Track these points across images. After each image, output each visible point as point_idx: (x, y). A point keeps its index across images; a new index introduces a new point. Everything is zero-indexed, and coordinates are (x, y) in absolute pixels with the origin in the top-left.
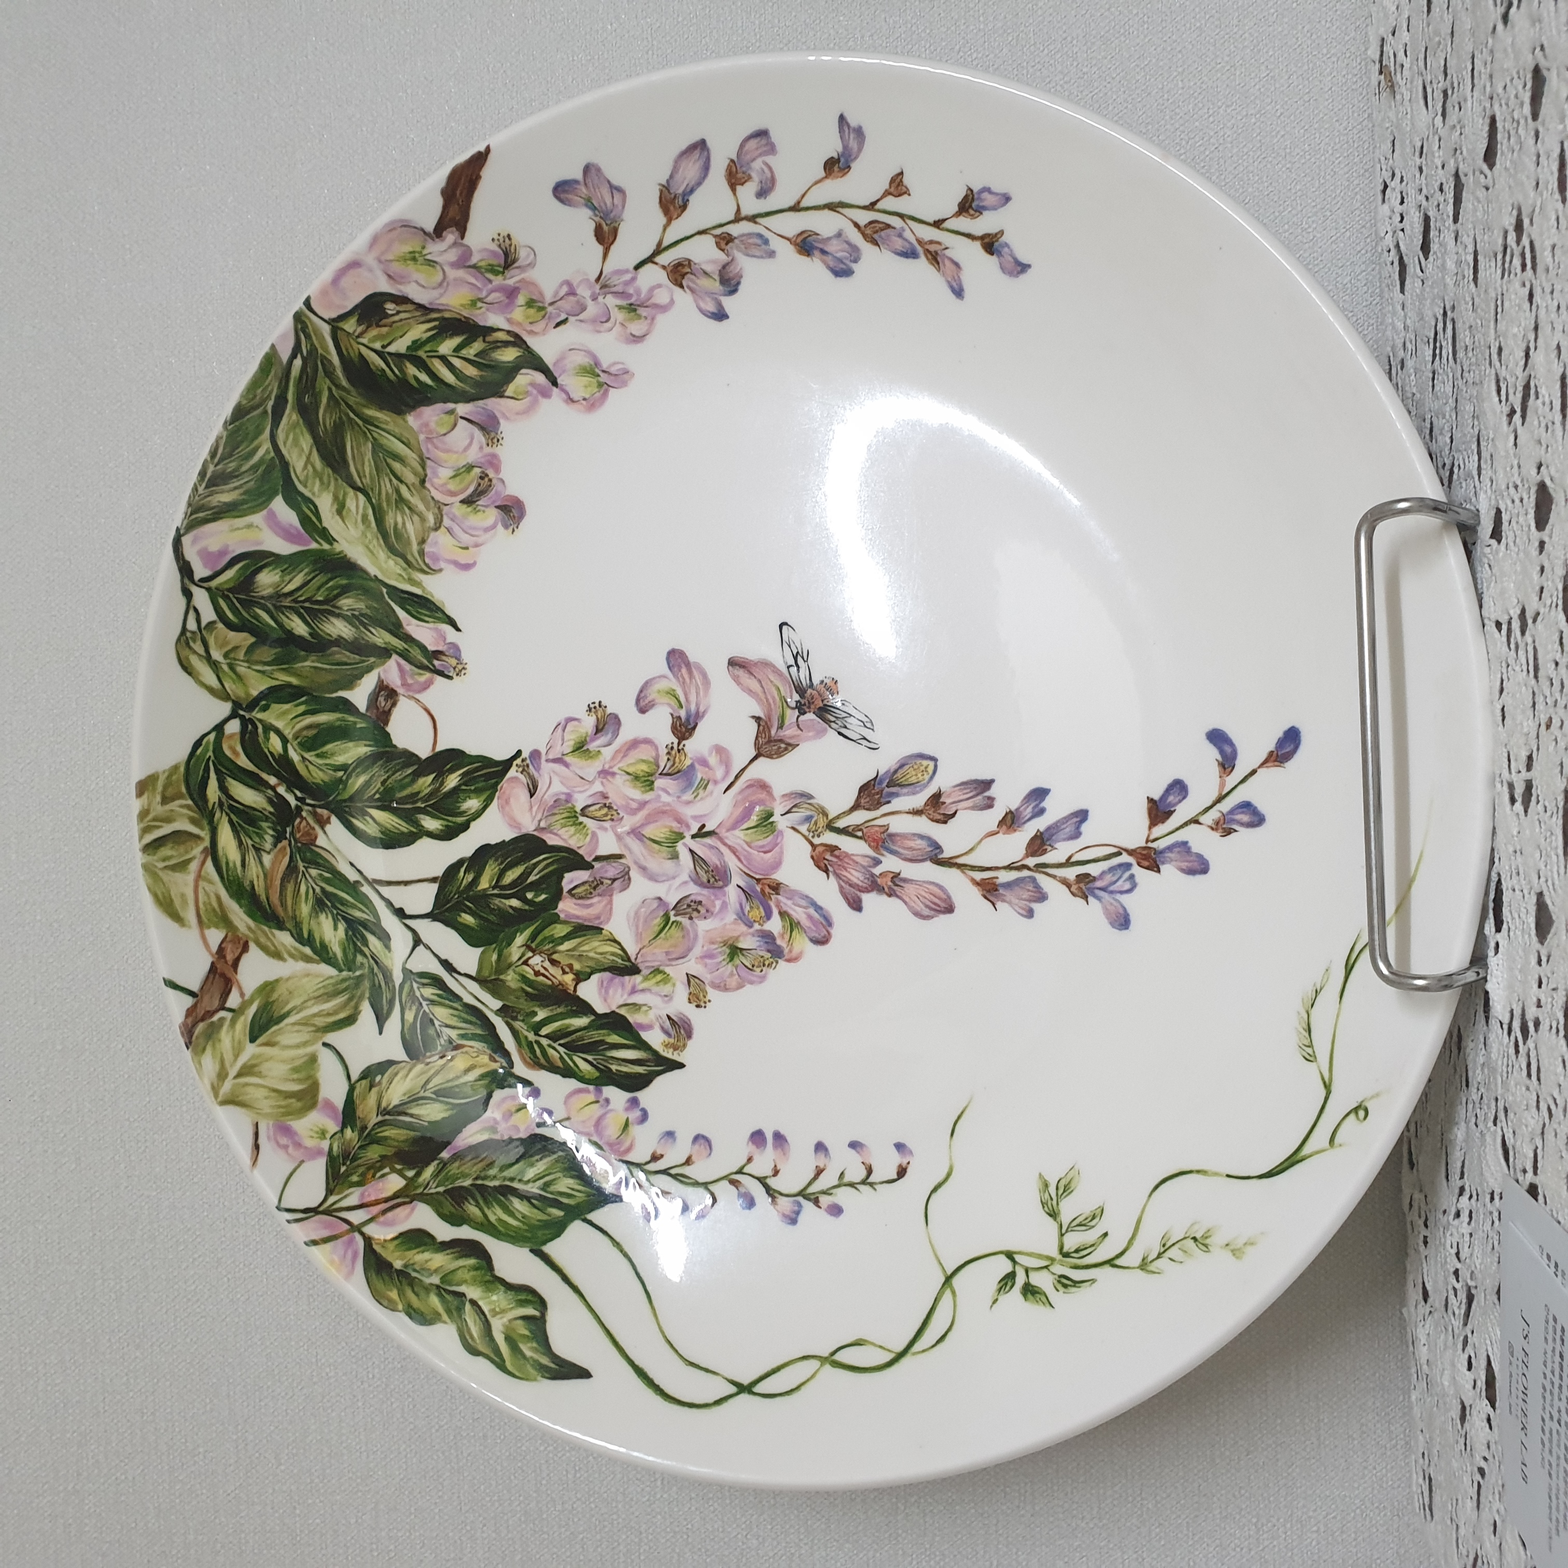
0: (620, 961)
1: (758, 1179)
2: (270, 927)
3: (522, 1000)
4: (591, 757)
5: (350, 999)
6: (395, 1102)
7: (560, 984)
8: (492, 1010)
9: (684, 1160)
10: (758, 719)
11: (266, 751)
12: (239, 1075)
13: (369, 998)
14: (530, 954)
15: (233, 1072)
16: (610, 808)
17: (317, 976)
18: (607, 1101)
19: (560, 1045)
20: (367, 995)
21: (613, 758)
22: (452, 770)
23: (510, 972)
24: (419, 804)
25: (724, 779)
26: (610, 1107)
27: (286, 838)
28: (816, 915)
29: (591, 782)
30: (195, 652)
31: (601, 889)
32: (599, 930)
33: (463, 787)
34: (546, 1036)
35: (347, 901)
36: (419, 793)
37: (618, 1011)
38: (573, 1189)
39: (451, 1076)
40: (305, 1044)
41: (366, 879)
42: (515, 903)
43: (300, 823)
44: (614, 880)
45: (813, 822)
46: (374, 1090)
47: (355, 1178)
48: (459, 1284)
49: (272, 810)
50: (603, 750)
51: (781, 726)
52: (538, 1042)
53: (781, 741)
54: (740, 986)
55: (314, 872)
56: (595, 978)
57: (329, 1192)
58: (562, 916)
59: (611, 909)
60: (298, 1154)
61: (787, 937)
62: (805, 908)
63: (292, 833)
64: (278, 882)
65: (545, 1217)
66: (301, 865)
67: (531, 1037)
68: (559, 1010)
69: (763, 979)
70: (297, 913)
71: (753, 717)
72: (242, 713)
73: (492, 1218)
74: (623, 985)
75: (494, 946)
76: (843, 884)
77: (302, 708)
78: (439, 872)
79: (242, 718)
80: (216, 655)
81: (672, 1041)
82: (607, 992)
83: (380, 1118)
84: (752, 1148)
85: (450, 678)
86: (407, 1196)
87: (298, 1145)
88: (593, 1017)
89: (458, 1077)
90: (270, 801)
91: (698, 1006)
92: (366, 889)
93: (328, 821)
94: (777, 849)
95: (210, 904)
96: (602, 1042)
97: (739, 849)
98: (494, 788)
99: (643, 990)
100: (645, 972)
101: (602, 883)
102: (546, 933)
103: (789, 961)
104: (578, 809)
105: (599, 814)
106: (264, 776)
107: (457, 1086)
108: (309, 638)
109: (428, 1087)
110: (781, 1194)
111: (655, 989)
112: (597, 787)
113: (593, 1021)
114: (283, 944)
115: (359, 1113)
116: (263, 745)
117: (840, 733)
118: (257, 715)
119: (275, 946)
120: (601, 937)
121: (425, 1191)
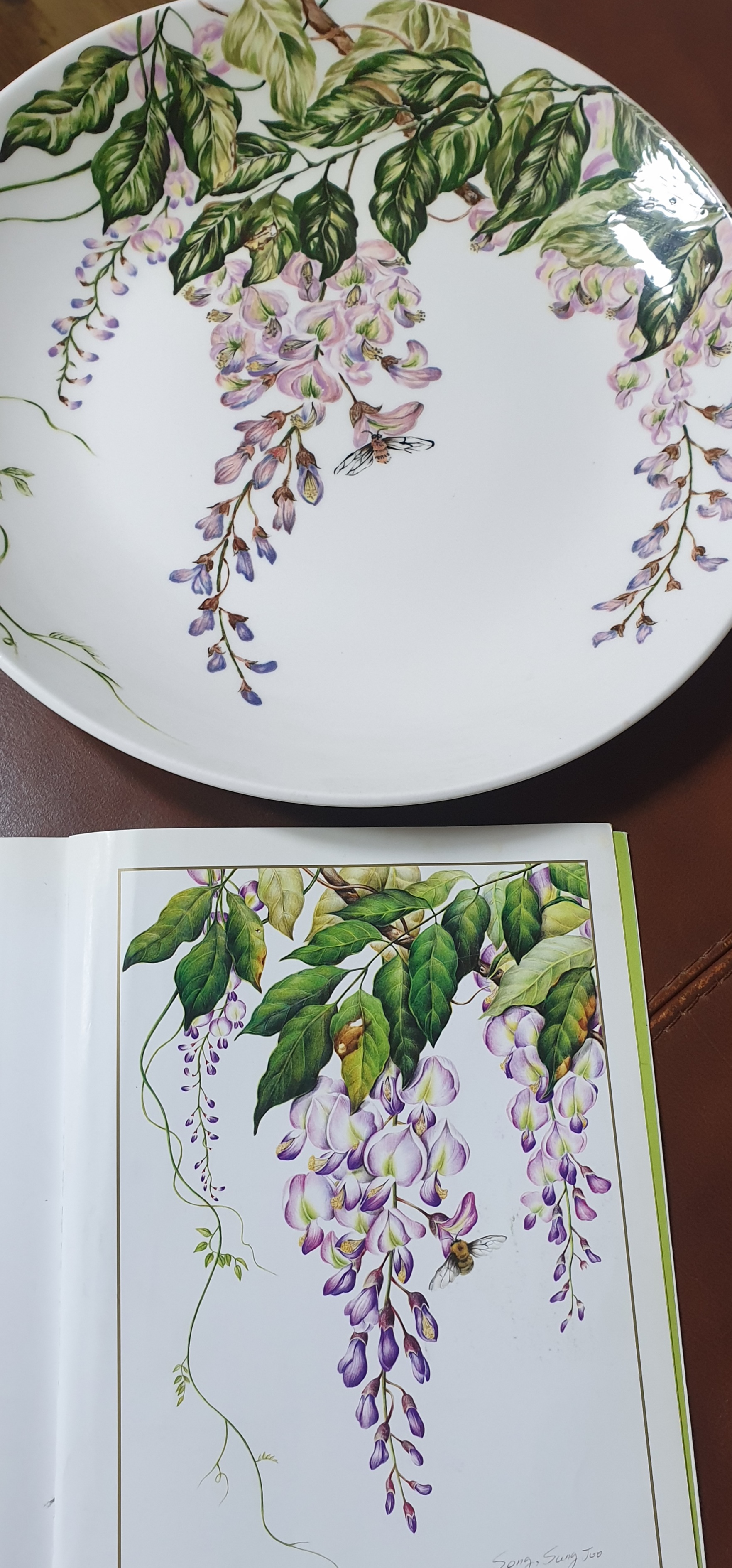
0: (255, 277)
1: (88, 315)
2: (350, 73)
3: (251, 214)
4: (391, 303)
5: (288, 109)
6: (213, 114)
7: (253, 239)
8: (251, 195)
9: (116, 276)
10: (379, 409)
11: (463, 109)
12: (261, 17)
13: (285, 122)
14: (279, 228)
15: (265, 13)
16: (354, 303)
17: (310, 93)
18: (169, 243)
19: (214, 228)
20: (287, 121)
21: (386, 316)
22: (413, 221)
23: (272, 213)
24: (398, 196)
25: (348, 376)
26: (165, 244)
27: (404, 104)
28: (241, 401)
29: (375, 298)
30: (538, 81)
31: (305, 281)
32: (279, 272)
33: (399, 224)
34: (223, 221)
35: (351, 130)
36: (406, 197)
37: (223, 267)
38: (121, 203)
39: (218, 155)
40: (268, 69)
41: (362, 147)
42: (315, 229)
43: (410, 117)
44: (307, 291)
45: (301, 419)
46: (225, 103)
47: (173, 67)
48: (84, 106)
49: (425, 101)
50: (393, 312)
51: (369, 421)
52: (221, 215)
53: (360, 418)
54: (212, 342)
55: (377, 115)
56: (250, 260)
57: (169, 47)
58: (296, 254)
59: (290, 283)
60: (199, 36)
61: (234, 380)
62: (249, 396)
63: (405, 109)
64: (378, 89)
65: (109, 178)
66: (383, 108)
67: (226, 213)
68: (237, 234)
69: (213, 357)
70: (354, 95)
71: (381, 407)
72: (492, 101)
73: (119, 145)
74: (238, 275)
75: (292, 209)
76: (255, 424)
77: (482, 142)
78: (351, 193)
79: (488, 101)
80: (533, 96)
81: (193, 292)
82: (238, 264)
83: (206, 100)
84: (109, 318)
85: (472, 240)
86: (150, 96)
87: (205, 38)
88: (225, 251)
89: (216, 159)
90: (430, 102)
91: (209, 314)
92: (355, 145)
93: (406, 135)
94: (292, 393)
95: (377, 38)
96: (207, 252)
97: (301, 370)
98: (393, 241)
99: (231, 285)
100: (242, 290)
101: (308, 283)
102: (289, 242)
103: (218, 376)
104: (361, 285)
105: (353, 296)
106: (447, 103)
107: (211, 157)
108: (525, 160)
109: (216, 138)
110: (74, 325)
111: (229, 293)
112: (370, 300)
113: (223, 251)
114: (336, 79)
115: (213, 87)
116: (467, 108)
117: (352, 454)
118: (488, 111)
119: (337, 72)
120: (274, 271)
121: (150, 110)
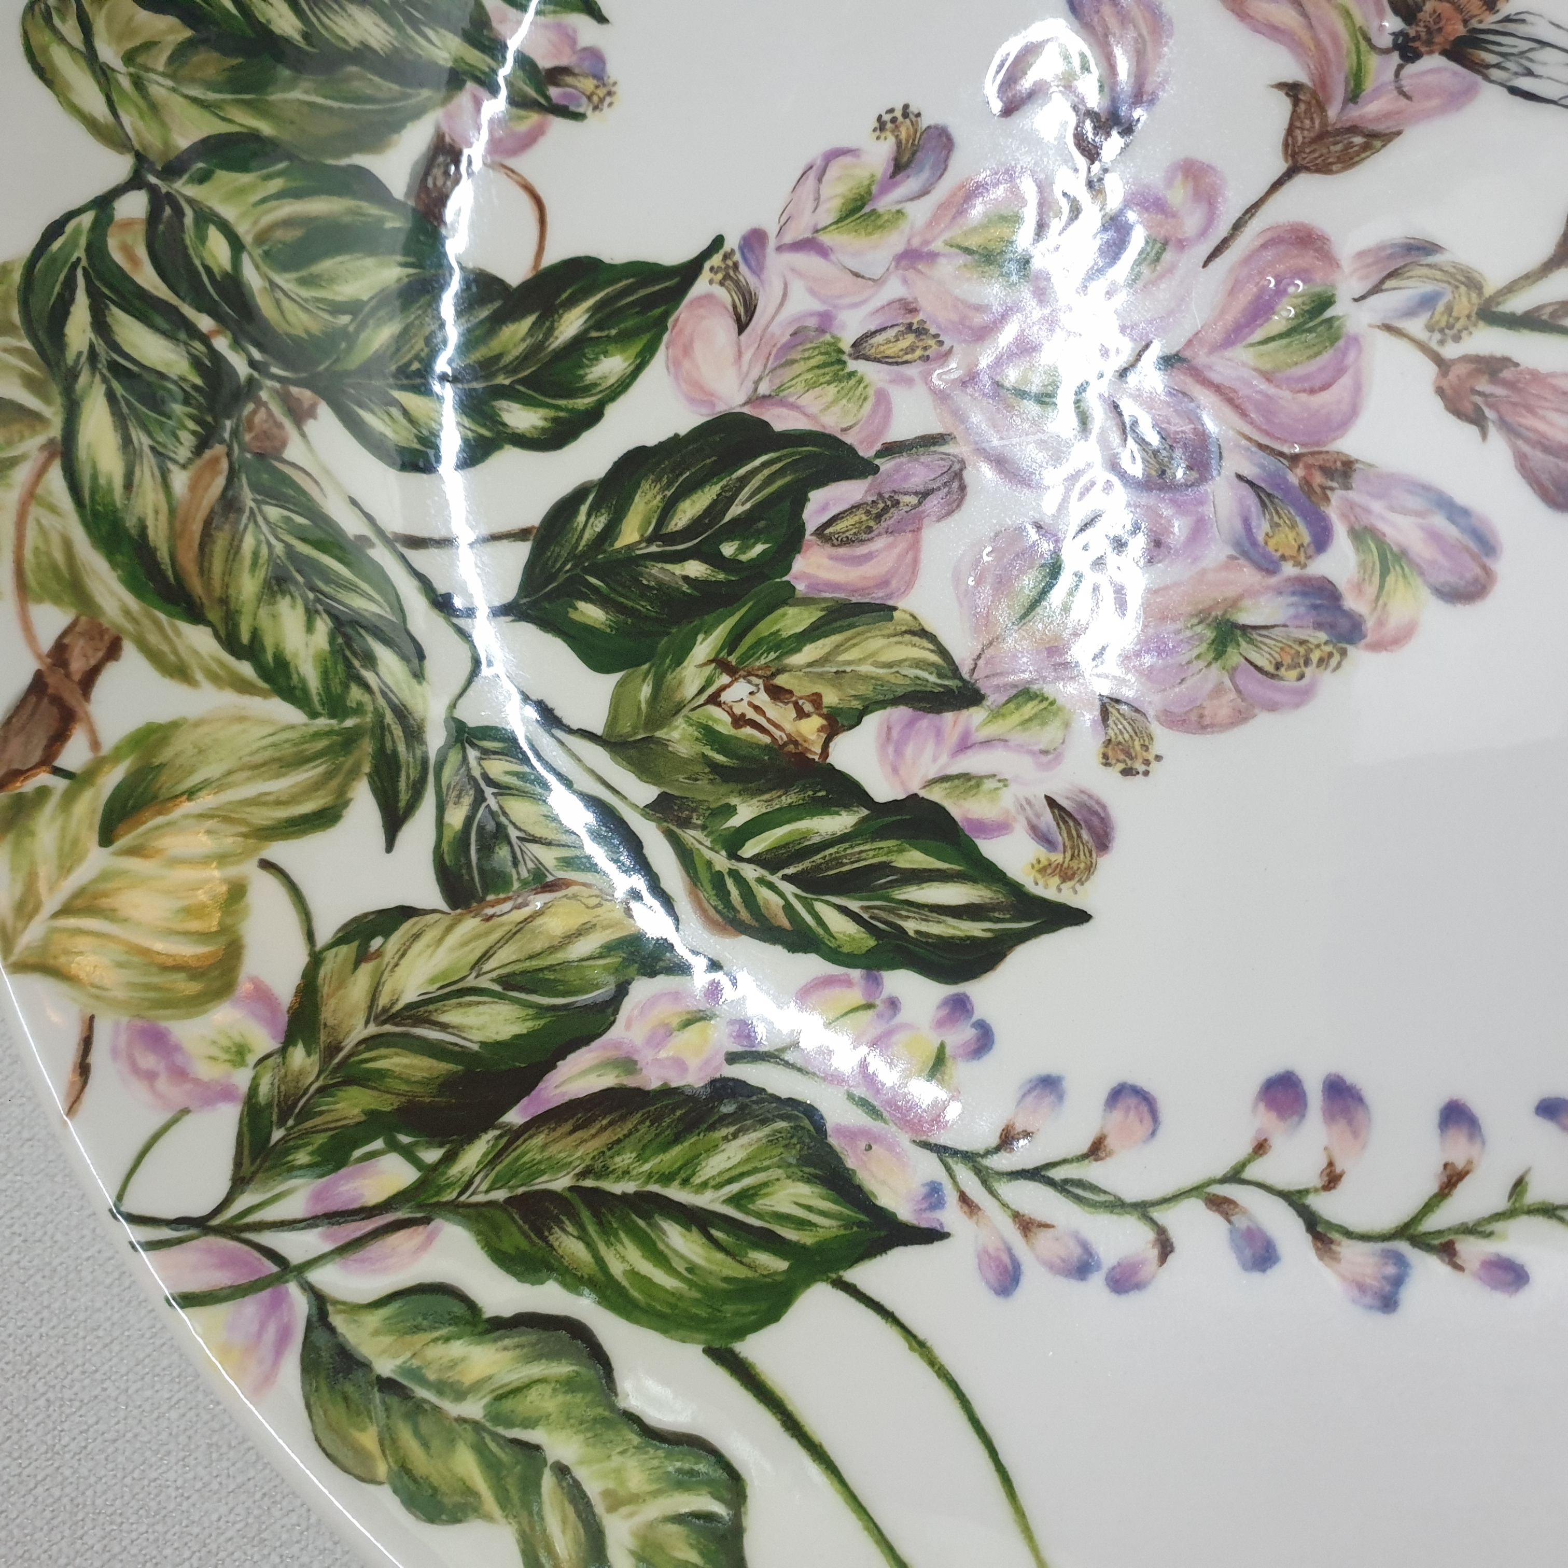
0: (933, 678)
1: (1284, 1195)
2: (170, 615)
3: (703, 783)
4: (881, 227)
5: (329, 776)
6: (410, 995)
7: (792, 741)
8: (635, 806)
9: (1084, 1147)
10: (1292, 90)
11: (197, 262)
12: (66, 910)
13: (370, 776)
14: (725, 679)
15: (51, 904)
16: (921, 332)
17: (262, 722)
18: (893, 1004)
19: (785, 878)
20: (367, 768)
21: (930, 225)
22: (572, 302)
23: (679, 721)
24: (503, 380)
25: (1203, 233)
26: (901, 1018)
27: (222, 441)
28: (1451, 531)
29: (878, 282)
30: (62, 40)
31: (895, 515)
32: (885, 611)
33: (594, 334)
34: (755, 860)
35: (338, 575)
36: (499, 356)
37: (923, 794)
38: (809, 1208)
39: (538, 946)
40: (222, 859)
41: (380, 532)
42: (695, 569)
43: (254, 412)
44: (924, 495)
45: (1440, 307)
46: (366, 969)
47: (302, 1157)
48: (530, 1423)
49: (198, 381)
50: (909, 208)
51: (1354, 96)
52: (734, 874)
53: (1354, 129)
54: (1240, 717)
55: (273, 512)
56: (872, 722)
57: (239, 1183)
58: (801, 587)
59: (916, 561)
60: (177, 1094)
61: (1371, 590)
62: (1418, 514)
63: (235, 433)
64: (197, 527)
65: (741, 1272)
66: (248, 498)
67: (721, 862)
68: (786, 800)
69: (1303, 696)
70: (231, 591)
71: (1281, 86)
72: (153, 179)
73: (617, 1268)
74: (939, 734)
75: (646, 667)
76: (1526, 448)
77: (276, 185)
78: (533, 516)
79: (153, 191)
80: (108, 53)
81: (1057, 858)
82: (899, 752)
83: (373, 1029)
84: (1265, 1120)
85: (578, 117)
86: (420, 1207)
87: (180, 1074)
88: (865, 812)
89: (553, 949)
90: (196, 363)
91: (1128, 772)
92: (381, 555)
93: (311, 413)
94: (1346, 381)
95: (48, 554)
96: (885, 868)
97: (1244, 391)
98: (659, 326)
99: (987, 743)
100: (993, 699)
101: (898, 502)
102: (764, 628)
103: (1378, 646)
104: (846, 346)
105: (892, 350)
106: (188, 311)
107: (551, 968)
108: (302, 44)
109: (487, 967)
110: (1349, 1234)
111: (1019, 737)
112: (894, 289)
113: (863, 820)
114: (196, 653)
115: (327, 1014)
116: (191, 252)
117: (1515, 91)
118: (184, 188)
119: (175, 652)
120: (890, 627)
121: (463, 1198)
